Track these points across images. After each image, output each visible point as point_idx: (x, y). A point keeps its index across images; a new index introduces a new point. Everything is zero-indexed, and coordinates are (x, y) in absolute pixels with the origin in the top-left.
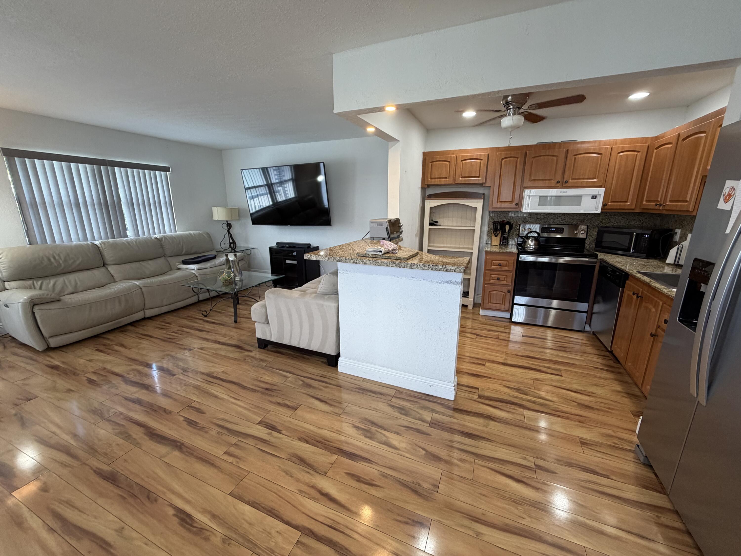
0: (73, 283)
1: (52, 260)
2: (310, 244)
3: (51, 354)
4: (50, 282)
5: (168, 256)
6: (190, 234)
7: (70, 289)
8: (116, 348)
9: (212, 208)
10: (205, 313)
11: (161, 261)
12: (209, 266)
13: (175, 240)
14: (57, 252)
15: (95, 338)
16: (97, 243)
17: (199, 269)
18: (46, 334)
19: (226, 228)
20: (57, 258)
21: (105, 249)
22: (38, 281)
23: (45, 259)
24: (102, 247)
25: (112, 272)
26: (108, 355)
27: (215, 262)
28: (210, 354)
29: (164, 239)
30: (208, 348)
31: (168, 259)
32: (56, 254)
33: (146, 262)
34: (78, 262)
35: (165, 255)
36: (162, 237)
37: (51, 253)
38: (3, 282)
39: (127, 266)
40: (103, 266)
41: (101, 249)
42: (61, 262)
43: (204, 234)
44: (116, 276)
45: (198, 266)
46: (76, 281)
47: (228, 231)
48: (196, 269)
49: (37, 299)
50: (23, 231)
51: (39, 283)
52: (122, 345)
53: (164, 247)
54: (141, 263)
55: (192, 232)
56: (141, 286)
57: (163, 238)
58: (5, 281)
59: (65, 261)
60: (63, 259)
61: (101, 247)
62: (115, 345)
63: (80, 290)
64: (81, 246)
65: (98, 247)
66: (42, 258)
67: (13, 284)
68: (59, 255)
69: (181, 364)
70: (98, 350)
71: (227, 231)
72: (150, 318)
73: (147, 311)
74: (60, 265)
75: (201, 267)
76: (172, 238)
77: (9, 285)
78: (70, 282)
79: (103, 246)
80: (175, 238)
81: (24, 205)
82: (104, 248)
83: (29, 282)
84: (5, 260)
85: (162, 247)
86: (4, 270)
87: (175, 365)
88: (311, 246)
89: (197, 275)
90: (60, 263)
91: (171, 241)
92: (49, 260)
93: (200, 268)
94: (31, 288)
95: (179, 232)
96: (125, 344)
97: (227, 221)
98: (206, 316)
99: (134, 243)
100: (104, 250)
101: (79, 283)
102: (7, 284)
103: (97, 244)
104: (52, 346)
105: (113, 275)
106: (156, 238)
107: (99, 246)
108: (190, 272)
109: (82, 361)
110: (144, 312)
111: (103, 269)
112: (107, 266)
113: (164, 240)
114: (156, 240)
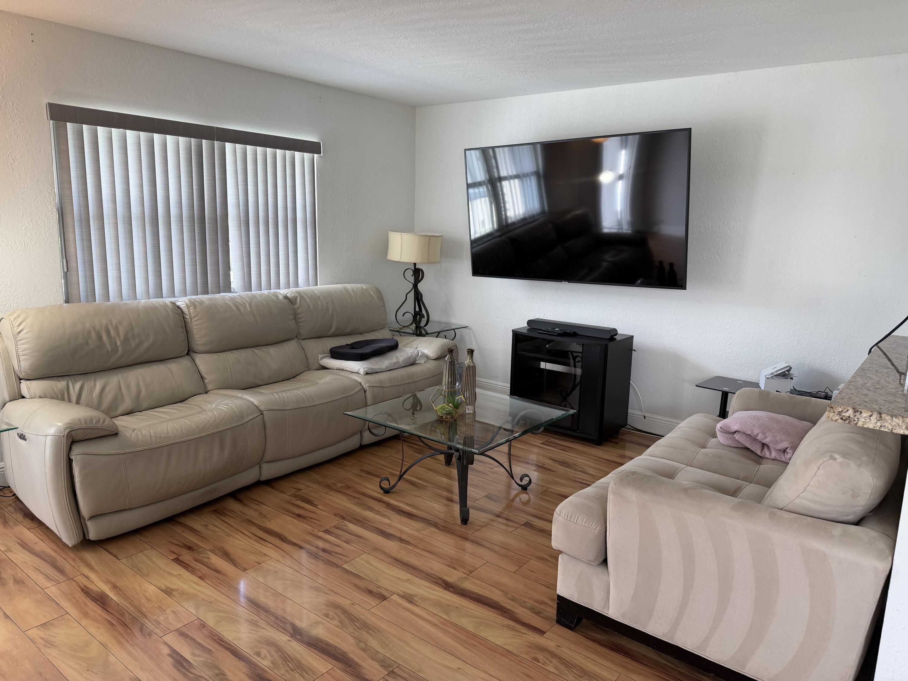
0: (134, 390)
1: (105, 338)
2: (615, 330)
3: (89, 556)
4: (95, 385)
5: (304, 338)
6: (346, 289)
7: (127, 404)
8: (216, 561)
9: (388, 233)
10: (385, 485)
11: (291, 347)
12: (387, 367)
13: (320, 304)
14: (114, 323)
15: (169, 525)
16: (182, 302)
17: (367, 374)
18: (85, 510)
19: (412, 279)
20: (113, 333)
21: (194, 317)
22: (76, 382)
23: (93, 334)
24: (189, 312)
25: (202, 368)
26: (202, 583)
27: (397, 358)
28: (437, 622)
29: (300, 299)
30: (424, 599)
31: (304, 343)
32: (112, 325)
33: (264, 349)
34: (146, 345)
35: (298, 337)
36: (297, 294)
37: (104, 322)
38: (18, 381)
39: (231, 357)
40: (187, 354)
41: (188, 317)
42: (118, 343)
43: (372, 293)
44: (208, 378)
45: (365, 366)
46: (138, 385)
47: (415, 286)
48: (362, 371)
49: (79, 431)
50: (60, 273)
51: (78, 386)
52: (226, 555)
53: (299, 316)
54: (255, 350)
55: (349, 286)
56: (262, 408)
57: (298, 298)
58: (21, 379)
59: (126, 341)
60: (122, 334)
61: (187, 313)
62: (213, 552)
63: (144, 406)
64: (154, 309)
65: (183, 312)
66: (89, 332)
67: (37, 386)
68: (116, 329)
69: (374, 643)
70: (177, 561)
71: (411, 286)
72: (270, 483)
73: (265, 467)
74: (115, 349)
75: (372, 369)
76: (314, 298)
77: (28, 389)
78: (128, 387)
79: (192, 311)
80: (319, 297)
81: (68, 220)
82: (193, 315)
83: (61, 384)
84: (28, 335)
85: (295, 316)
86: (23, 355)
87: (362, 645)
88: (616, 334)
89: (365, 386)
90: (116, 344)
91: (311, 306)
92: (100, 338)
93: (370, 371)
94: (63, 399)
95: (322, 287)
96: (231, 550)
97: (415, 264)
98: (387, 492)
99: (247, 305)
100: (193, 320)
101: (143, 392)
102: (24, 385)
103: (182, 306)
104: (92, 535)
105: (205, 375)
106: (286, 297)
107: (185, 310)
108: (350, 379)
109: (151, 589)
110: (260, 467)
111: (185, 362)
112: (194, 355)
113: (300, 302)
114: (286, 301)
